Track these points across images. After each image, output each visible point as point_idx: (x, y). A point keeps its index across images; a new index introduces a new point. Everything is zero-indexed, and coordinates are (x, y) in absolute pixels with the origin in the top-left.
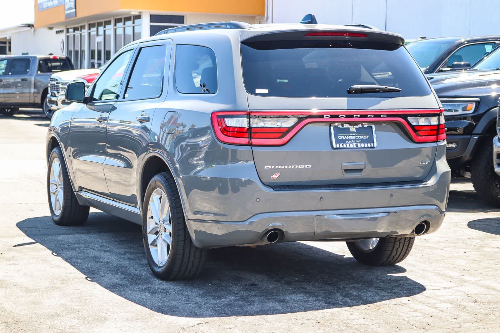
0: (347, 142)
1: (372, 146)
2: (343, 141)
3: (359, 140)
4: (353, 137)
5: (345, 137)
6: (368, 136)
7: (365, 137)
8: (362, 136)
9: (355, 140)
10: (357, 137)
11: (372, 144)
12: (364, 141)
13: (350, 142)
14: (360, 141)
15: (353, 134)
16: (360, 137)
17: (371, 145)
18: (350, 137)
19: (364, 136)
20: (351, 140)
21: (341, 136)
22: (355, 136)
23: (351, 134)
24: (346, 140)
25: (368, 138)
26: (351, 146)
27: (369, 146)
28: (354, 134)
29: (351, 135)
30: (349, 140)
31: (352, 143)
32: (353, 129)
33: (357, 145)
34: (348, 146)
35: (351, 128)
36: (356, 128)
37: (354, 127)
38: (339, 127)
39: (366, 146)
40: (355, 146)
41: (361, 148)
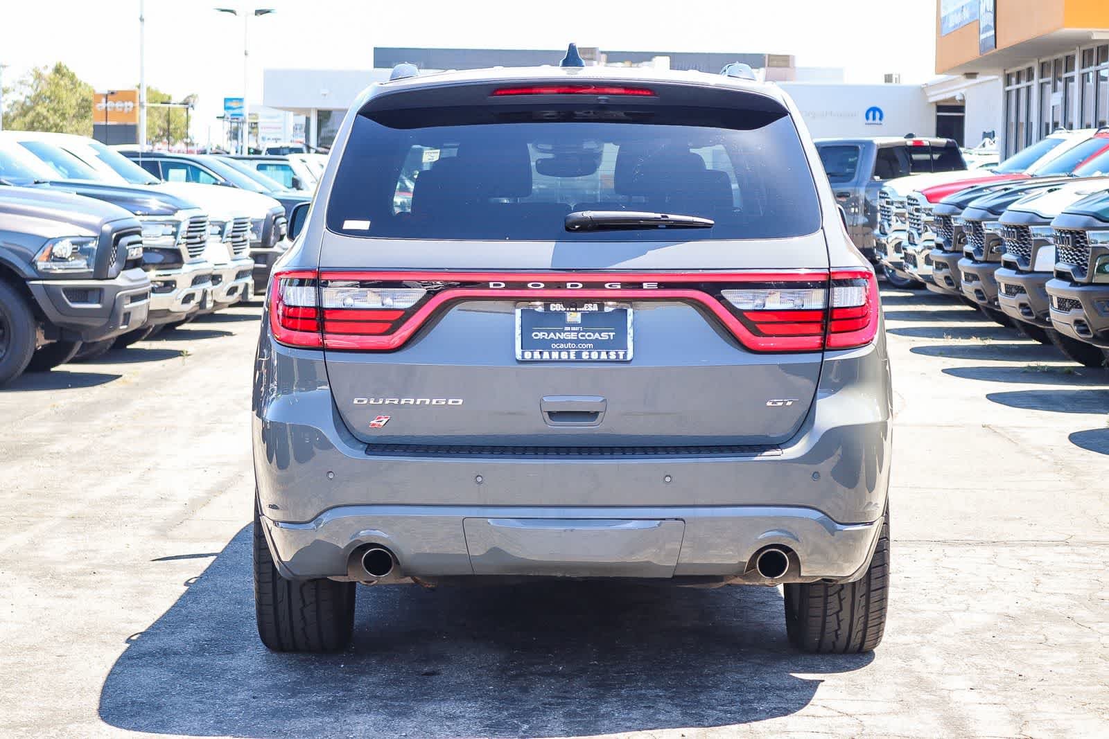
0: (554, 346)
1: (621, 357)
2: (545, 345)
3: (586, 341)
4: (573, 336)
5: (552, 334)
6: (612, 334)
7: (605, 336)
8: (597, 334)
9: (577, 341)
10: (582, 336)
11: (621, 354)
12: (598, 345)
13: (562, 346)
14: (590, 345)
15: (573, 329)
16: (592, 334)
17: (617, 355)
18: (563, 336)
19: (602, 335)
20: (565, 341)
21: (539, 331)
22: (578, 332)
23: (567, 329)
24: (552, 341)
25: (612, 338)
26: (564, 356)
27: (613, 356)
28: (577, 329)
29: (568, 331)
30: (560, 341)
31: (568, 350)
32: (574, 317)
33: (578, 354)
34: (555, 355)
35: (568, 314)
36: (584, 315)
37: (576, 311)
38: (536, 310)
39: (604, 356)
40: (573, 357)
41: (590, 361)
